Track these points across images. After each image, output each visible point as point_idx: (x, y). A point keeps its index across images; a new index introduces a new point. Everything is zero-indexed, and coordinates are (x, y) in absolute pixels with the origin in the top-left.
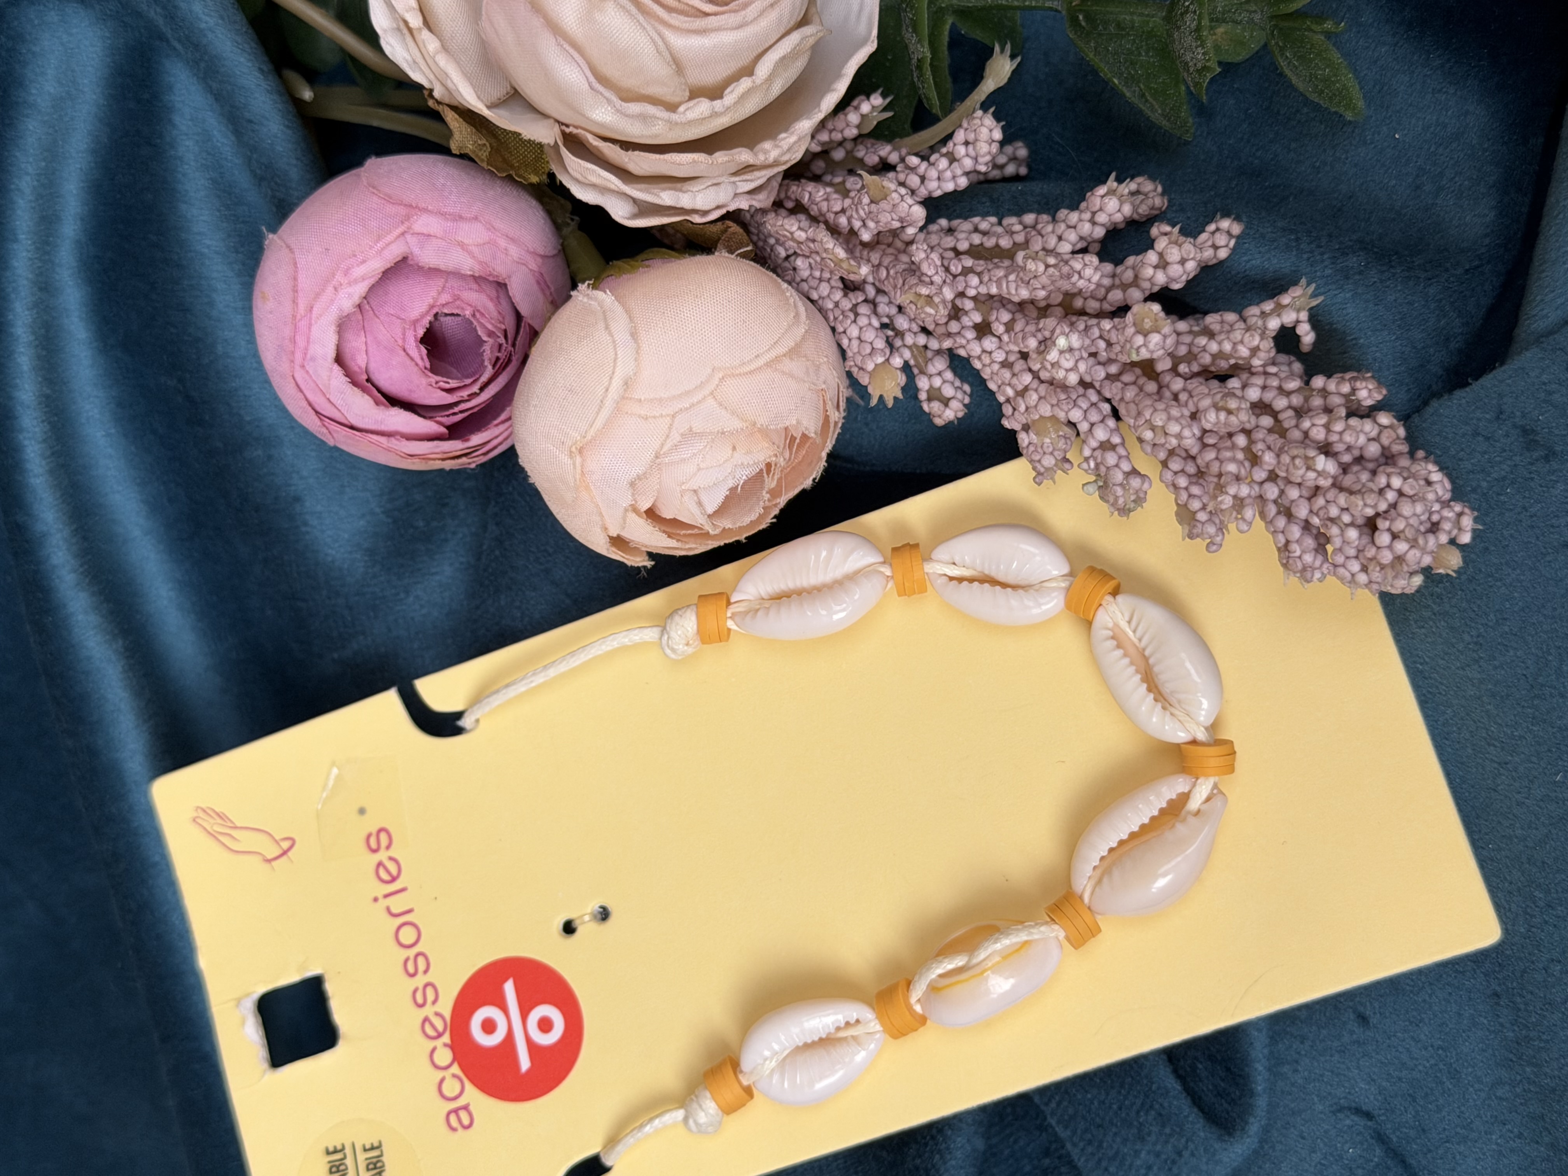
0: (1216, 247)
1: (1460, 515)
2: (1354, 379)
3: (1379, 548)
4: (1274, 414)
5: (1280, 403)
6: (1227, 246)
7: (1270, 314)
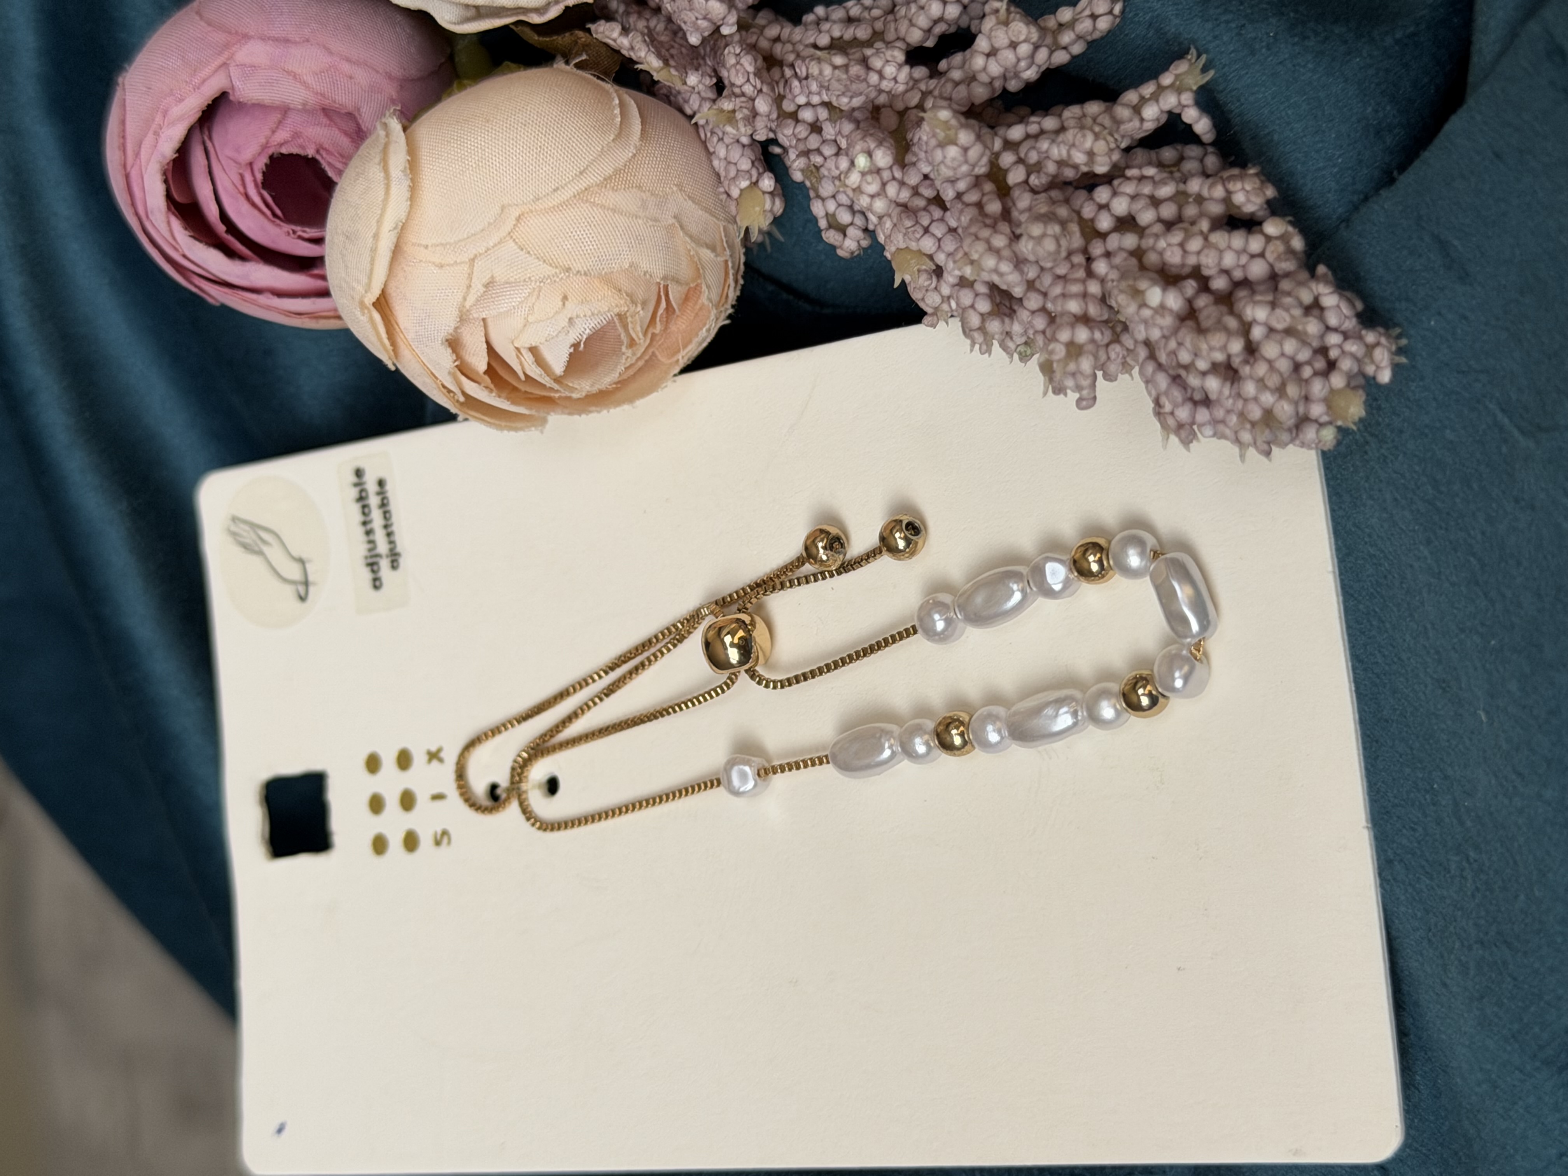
0: (1094, 17)
1: (1370, 349)
2: (1231, 178)
3: (1246, 400)
4: (1141, 231)
5: (1146, 217)
6: (1110, 12)
7: (1149, 99)
